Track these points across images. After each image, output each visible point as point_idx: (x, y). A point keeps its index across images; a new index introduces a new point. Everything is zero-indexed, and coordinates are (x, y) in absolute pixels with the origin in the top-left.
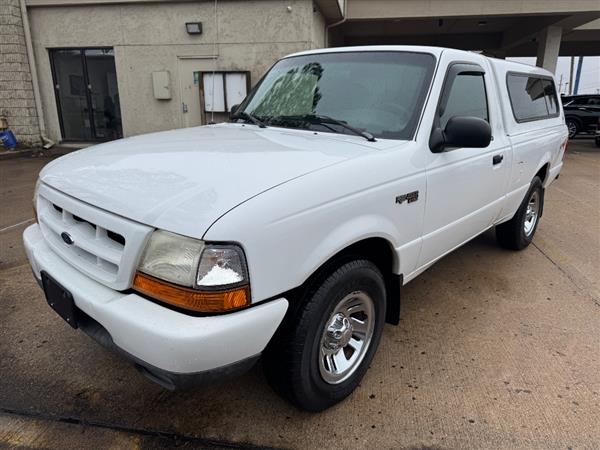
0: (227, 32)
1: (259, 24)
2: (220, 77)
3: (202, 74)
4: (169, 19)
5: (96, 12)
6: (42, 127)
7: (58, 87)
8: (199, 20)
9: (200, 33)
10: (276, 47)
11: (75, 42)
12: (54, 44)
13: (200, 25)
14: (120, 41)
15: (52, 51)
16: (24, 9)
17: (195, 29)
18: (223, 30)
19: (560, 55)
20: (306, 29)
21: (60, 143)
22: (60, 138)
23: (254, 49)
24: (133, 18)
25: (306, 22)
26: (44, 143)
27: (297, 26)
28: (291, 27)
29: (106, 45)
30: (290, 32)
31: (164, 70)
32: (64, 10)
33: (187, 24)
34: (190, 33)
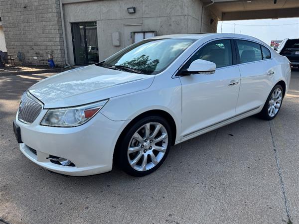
0: (147, 12)
1: (162, 7)
2: (142, 34)
3: (134, 33)
4: (121, 7)
6: (66, 58)
7: (74, 40)
8: (134, 6)
9: (135, 12)
10: (171, 19)
11: (81, 19)
12: (73, 21)
13: (134, 9)
14: (99, 18)
15: (72, 24)
16: (61, 5)
17: (132, 10)
18: (145, 11)
20: (186, 9)
21: (74, 66)
22: (74, 64)
23: (159, 20)
24: (105, 7)
25: (186, 5)
26: (67, 65)
27: (181, 7)
28: (178, 7)
29: (93, 20)
30: (178, 10)
31: (117, 32)
32: (77, 5)
33: (128, 9)
34: (129, 13)
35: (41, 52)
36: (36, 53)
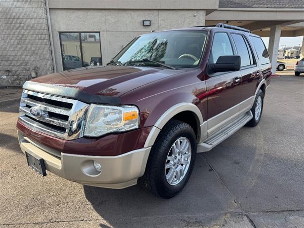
0: (163, 26)
1: (180, 22)
4: (132, 18)
5: (91, 13)
8: (150, 19)
9: (150, 25)
11: (77, 28)
13: (150, 21)
14: (104, 28)
15: (60, 33)
16: (48, 10)
17: (147, 23)
18: (161, 25)
19: (281, 36)
24: (112, 17)
27: (198, 24)
28: (195, 24)
29: (96, 31)
32: (72, 11)
33: (144, 21)
34: (144, 26)
35: (14, 69)
36: (6, 71)
